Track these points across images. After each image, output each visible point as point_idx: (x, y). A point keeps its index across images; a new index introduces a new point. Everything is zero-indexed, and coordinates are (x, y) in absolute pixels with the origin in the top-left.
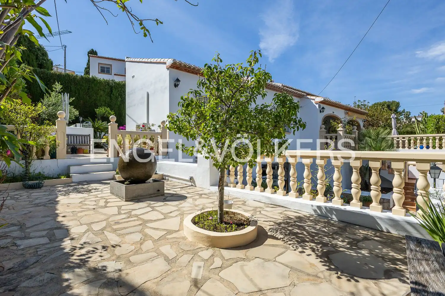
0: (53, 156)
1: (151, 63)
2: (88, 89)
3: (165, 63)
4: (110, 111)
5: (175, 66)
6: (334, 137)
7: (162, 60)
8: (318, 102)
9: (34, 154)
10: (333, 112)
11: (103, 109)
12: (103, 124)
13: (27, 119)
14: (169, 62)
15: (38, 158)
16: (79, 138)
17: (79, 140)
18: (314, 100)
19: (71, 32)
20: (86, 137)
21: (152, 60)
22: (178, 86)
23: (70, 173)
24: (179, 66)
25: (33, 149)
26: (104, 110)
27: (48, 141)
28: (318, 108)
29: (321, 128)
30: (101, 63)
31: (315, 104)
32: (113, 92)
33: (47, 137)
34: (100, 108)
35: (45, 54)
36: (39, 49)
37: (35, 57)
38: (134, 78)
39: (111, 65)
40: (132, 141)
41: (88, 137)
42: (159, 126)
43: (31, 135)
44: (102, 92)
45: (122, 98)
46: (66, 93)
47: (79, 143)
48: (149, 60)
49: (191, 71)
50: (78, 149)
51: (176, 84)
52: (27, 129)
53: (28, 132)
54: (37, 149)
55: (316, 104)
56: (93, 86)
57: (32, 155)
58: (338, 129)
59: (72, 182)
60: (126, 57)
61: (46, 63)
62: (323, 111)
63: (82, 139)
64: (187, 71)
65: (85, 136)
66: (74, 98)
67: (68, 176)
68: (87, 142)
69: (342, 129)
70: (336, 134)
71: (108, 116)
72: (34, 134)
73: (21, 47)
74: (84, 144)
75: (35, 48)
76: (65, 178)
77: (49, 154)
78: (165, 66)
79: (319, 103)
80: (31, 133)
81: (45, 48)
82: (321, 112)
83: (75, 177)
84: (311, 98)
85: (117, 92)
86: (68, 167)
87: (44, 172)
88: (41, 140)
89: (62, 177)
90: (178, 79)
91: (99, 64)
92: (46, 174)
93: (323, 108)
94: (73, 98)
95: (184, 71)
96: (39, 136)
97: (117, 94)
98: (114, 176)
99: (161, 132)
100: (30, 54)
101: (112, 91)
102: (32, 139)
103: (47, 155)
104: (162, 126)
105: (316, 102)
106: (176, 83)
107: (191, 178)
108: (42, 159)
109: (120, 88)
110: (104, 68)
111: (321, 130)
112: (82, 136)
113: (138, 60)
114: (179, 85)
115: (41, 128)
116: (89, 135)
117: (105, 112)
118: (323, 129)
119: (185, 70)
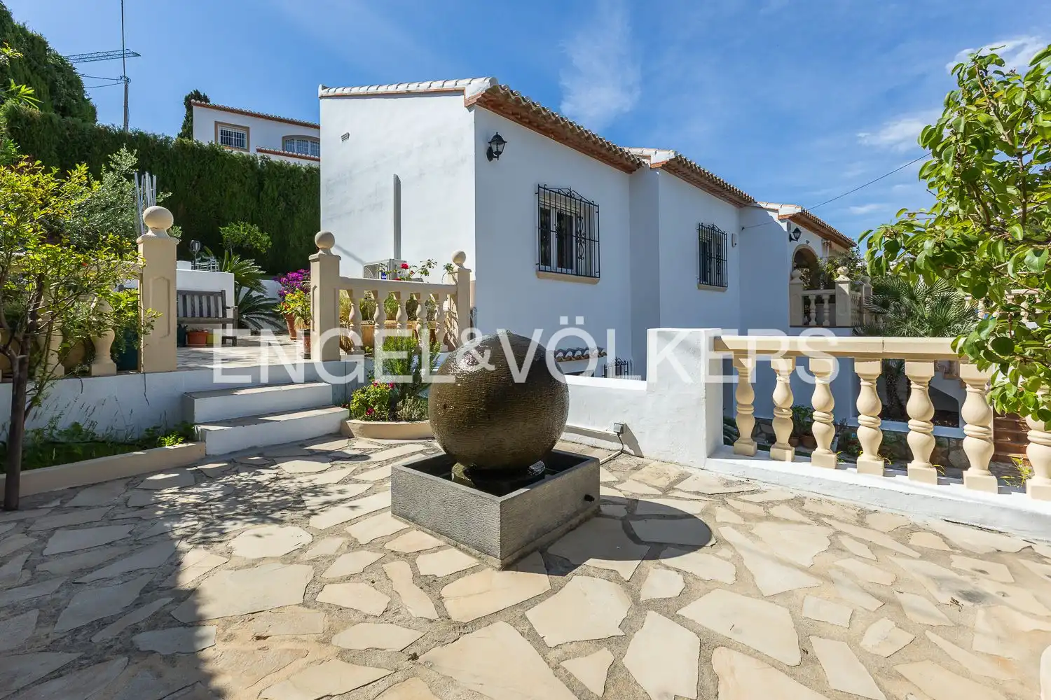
0: (127, 360)
1: (409, 94)
2: (199, 177)
3: (460, 92)
4: (260, 234)
5: (493, 101)
6: (826, 297)
7: (450, 85)
8: (787, 217)
9: (54, 359)
10: (808, 242)
11: (242, 228)
12: (242, 266)
13: (27, 227)
14: (476, 86)
15: (69, 373)
16: (192, 300)
17: (193, 306)
18: (776, 211)
19: (139, 55)
20: (212, 298)
21: (413, 87)
22: (498, 157)
23: (196, 421)
24: (502, 100)
25: (48, 340)
26: (244, 231)
27: (109, 309)
28: (785, 230)
29: (792, 278)
30: (222, 123)
31: (779, 222)
32: (266, 187)
33: (107, 294)
34: (233, 224)
35: (75, 83)
36: (59, 69)
37: (47, 88)
38: (347, 141)
39: (248, 129)
40: (355, 311)
41: (220, 299)
42: (448, 268)
43: (41, 289)
44: (236, 187)
45: (287, 204)
46: (147, 174)
47: (193, 315)
48: (402, 88)
49: (527, 118)
50: (191, 331)
51: (495, 150)
52: (27, 263)
53: (29, 274)
54: (64, 341)
55: (782, 220)
56: (213, 168)
57: (47, 364)
58: (837, 280)
59: (208, 458)
60: (320, 86)
61: (80, 107)
62: (797, 239)
63: (201, 303)
64: (517, 118)
65: (209, 294)
66: (171, 194)
67: (188, 434)
68: (217, 311)
69: (847, 279)
70: (831, 292)
71: (252, 245)
72: (55, 281)
73: (4, 50)
74: (206, 319)
75: (46, 63)
76: (178, 446)
77: (112, 357)
78: (460, 100)
79: (790, 218)
80: (40, 278)
81: (74, 69)
82: (791, 239)
83: (218, 437)
84: (767, 207)
85: (275, 187)
86: (186, 401)
87: (93, 424)
88: (85, 309)
89: (169, 440)
90: (500, 136)
91: (216, 123)
92: (100, 431)
93: (797, 231)
94: (166, 192)
95: (512, 117)
96: (79, 290)
97: (276, 194)
98: (343, 423)
99: (454, 283)
100: (31, 77)
101: (261, 185)
102: (46, 300)
103: (105, 360)
104: (456, 268)
105: (782, 216)
106: (492, 149)
107: (623, 430)
108: (86, 374)
109: (284, 177)
110: (230, 134)
111: (793, 281)
112: (200, 294)
113: (363, 90)
114: (501, 153)
115: (85, 261)
116: (222, 293)
117: (247, 237)
118: (797, 280)
119: (513, 114)
